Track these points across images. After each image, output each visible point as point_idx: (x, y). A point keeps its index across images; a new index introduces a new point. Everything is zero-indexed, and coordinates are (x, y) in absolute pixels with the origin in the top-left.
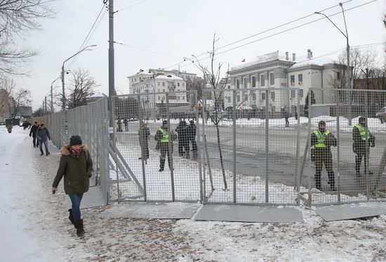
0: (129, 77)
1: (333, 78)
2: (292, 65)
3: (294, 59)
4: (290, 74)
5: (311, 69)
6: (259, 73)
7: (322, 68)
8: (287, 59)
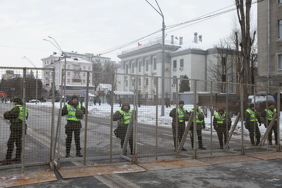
0: (43, 60)
1: (216, 64)
2: (177, 49)
3: (181, 43)
4: (173, 59)
5: (192, 53)
6: (144, 58)
7: (205, 53)
8: (172, 43)
